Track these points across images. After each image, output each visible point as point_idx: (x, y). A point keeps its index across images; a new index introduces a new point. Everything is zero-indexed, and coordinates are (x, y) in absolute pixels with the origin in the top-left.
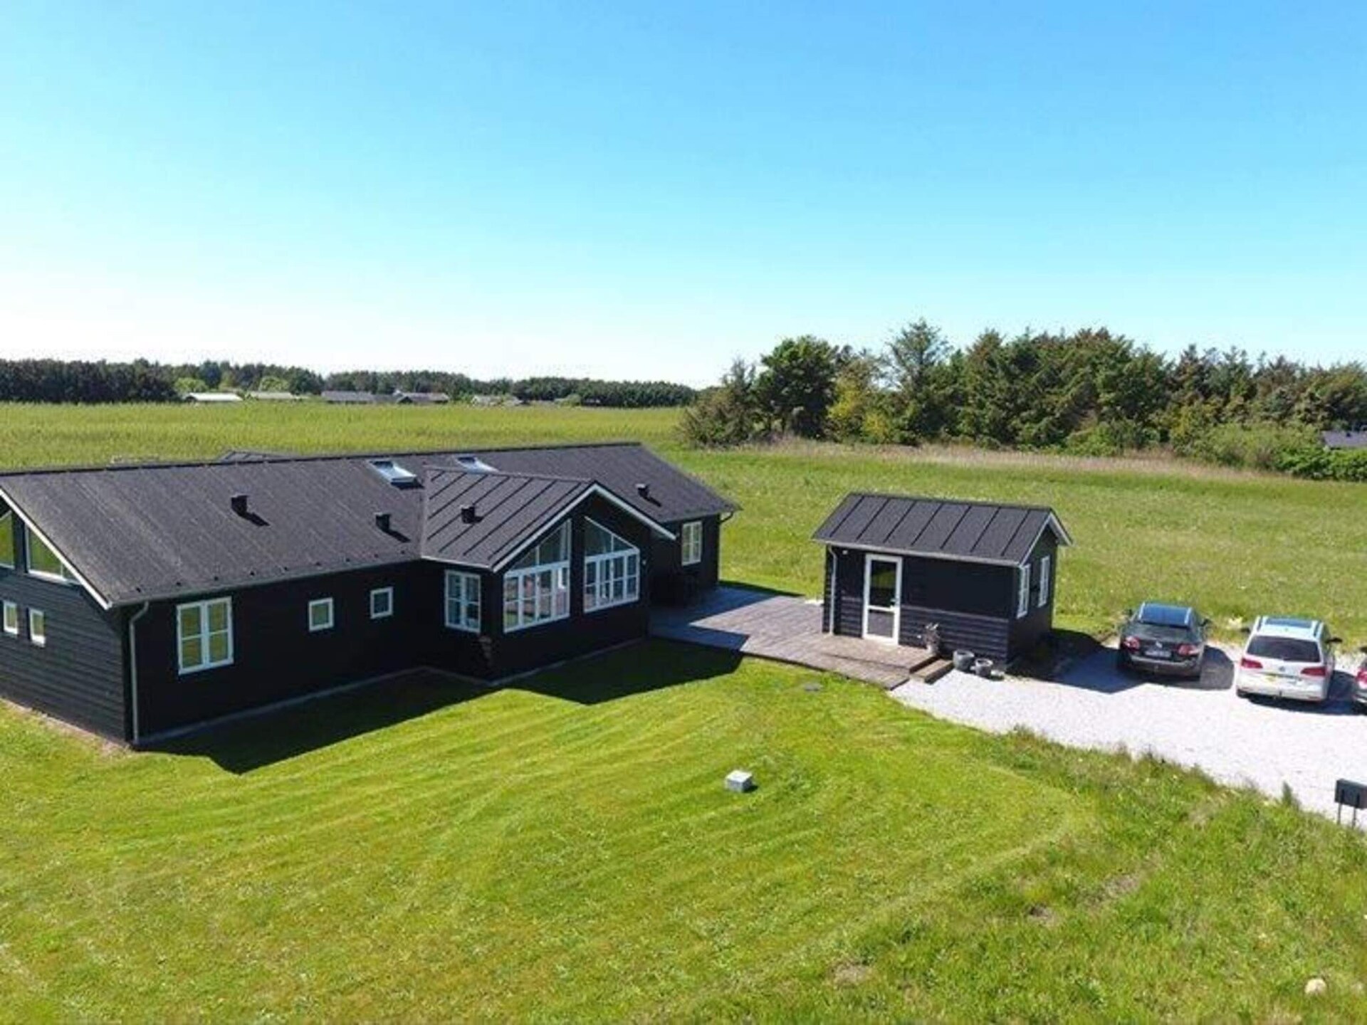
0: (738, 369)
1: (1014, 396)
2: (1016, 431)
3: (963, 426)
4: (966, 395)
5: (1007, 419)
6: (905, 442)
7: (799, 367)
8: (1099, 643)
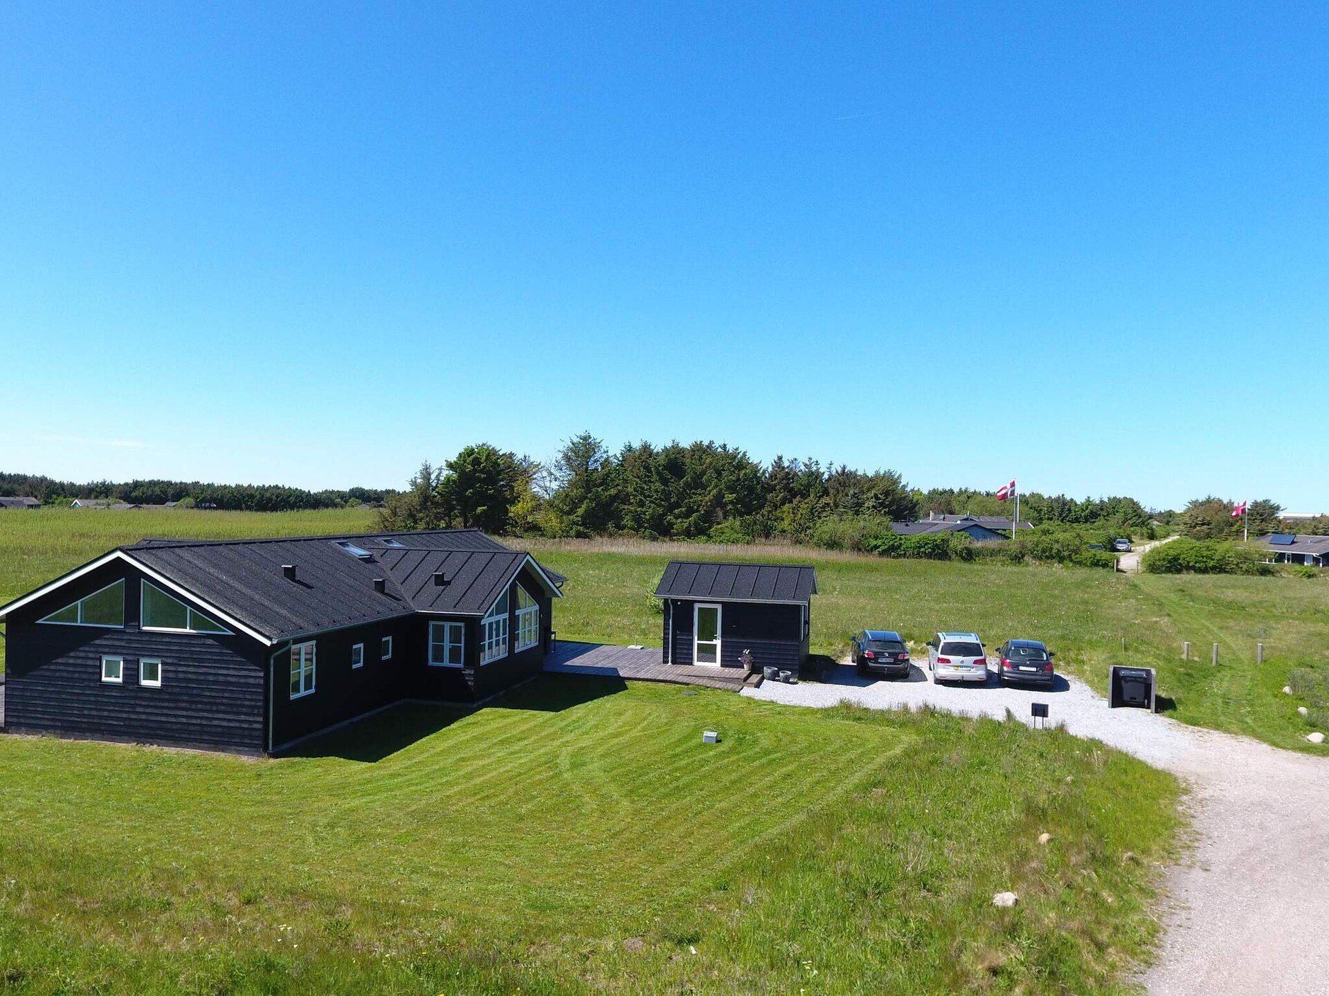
0: (426, 473)
1: (667, 496)
2: (671, 525)
3: (627, 521)
4: (628, 495)
5: (664, 515)
6: (579, 535)
7: (482, 471)
8: (834, 661)
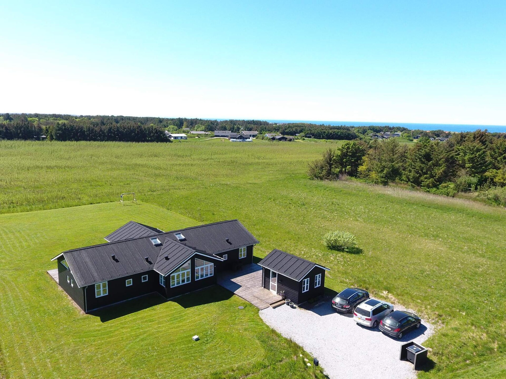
1: (422, 169)
2: (422, 182)
3: (404, 177)
5: (419, 177)
7: (350, 152)
